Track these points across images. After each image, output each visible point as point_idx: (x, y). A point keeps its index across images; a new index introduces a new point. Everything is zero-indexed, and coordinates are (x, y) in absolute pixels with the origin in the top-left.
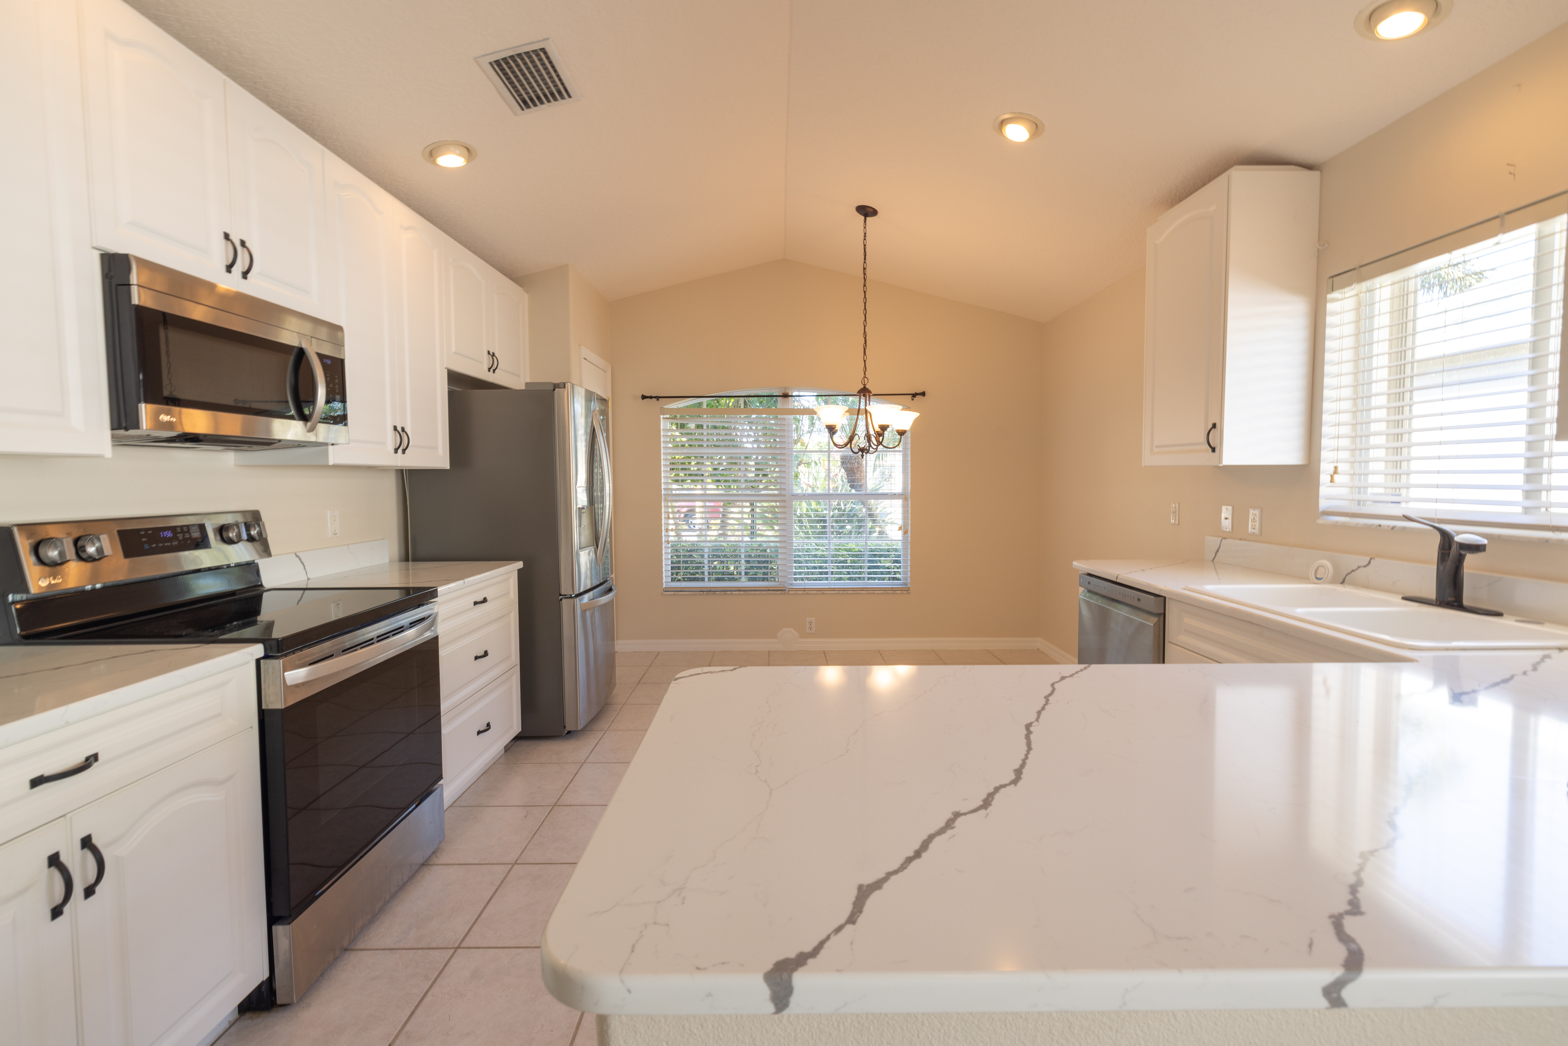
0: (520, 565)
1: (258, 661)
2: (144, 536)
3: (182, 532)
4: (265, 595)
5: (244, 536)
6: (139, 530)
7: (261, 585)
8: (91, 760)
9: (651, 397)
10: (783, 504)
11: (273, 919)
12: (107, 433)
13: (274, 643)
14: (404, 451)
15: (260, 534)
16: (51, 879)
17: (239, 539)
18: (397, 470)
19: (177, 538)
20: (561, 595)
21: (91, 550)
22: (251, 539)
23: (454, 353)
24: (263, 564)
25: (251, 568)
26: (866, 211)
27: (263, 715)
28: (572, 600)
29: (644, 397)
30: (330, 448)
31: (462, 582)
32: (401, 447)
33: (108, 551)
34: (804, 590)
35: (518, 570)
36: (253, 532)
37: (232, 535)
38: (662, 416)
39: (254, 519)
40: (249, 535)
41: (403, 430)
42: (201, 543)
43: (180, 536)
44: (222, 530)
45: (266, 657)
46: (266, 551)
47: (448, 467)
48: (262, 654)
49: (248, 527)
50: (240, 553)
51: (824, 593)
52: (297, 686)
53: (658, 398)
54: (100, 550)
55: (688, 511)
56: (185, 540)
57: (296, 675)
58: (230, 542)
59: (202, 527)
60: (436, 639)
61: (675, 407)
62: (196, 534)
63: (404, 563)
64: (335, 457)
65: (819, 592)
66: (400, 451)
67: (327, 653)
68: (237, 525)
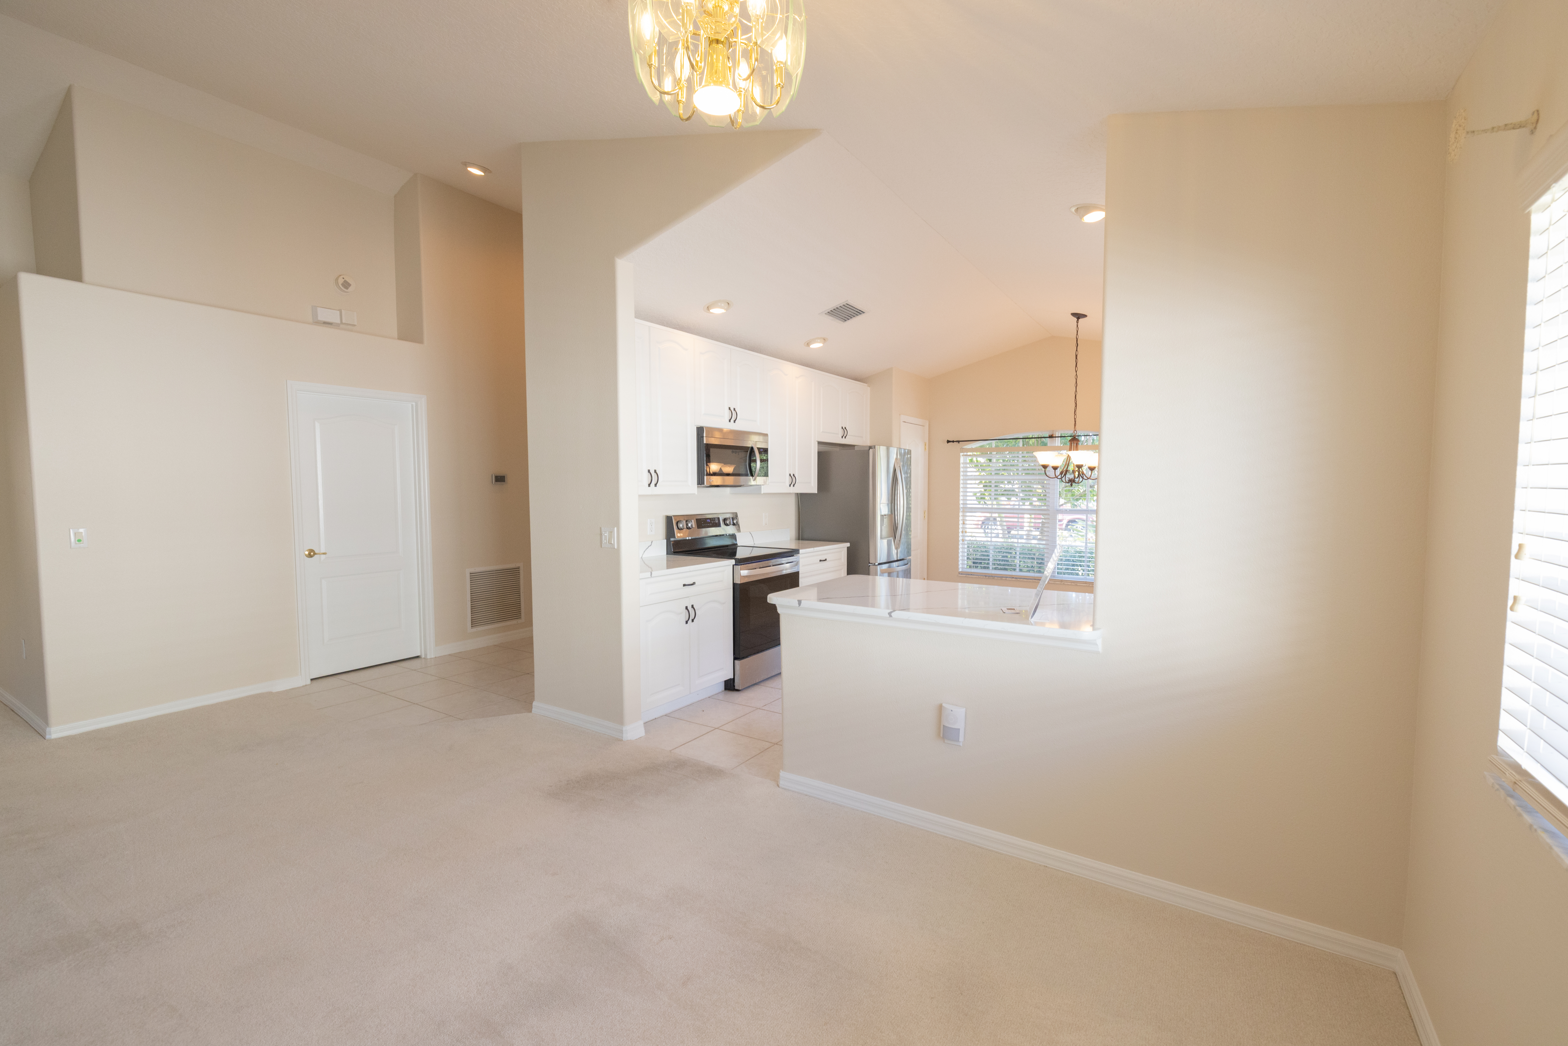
0: (848, 545)
1: (733, 565)
2: (703, 521)
3: (713, 520)
4: (738, 548)
5: (732, 523)
6: (701, 519)
7: (737, 544)
8: (694, 584)
9: (953, 442)
10: (1046, 517)
11: (735, 659)
12: (697, 486)
13: (738, 560)
14: (794, 485)
15: (737, 522)
16: (686, 612)
17: (730, 524)
18: (796, 494)
19: (711, 522)
20: (869, 563)
21: (690, 525)
22: (734, 524)
23: (823, 432)
24: (738, 535)
25: (733, 536)
26: (1078, 316)
27: (734, 585)
28: (875, 566)
29: (948, 442)
30: (762, 486)
31: (813, 549)
32: (793, 484)
33: (694, 526)
34: (1062, 581)
35: (847, 547)
36: (735, 522)
37: (728, 522)
38: (961, 454)
39: (735, 516)
40: (733, 522)
41: (794, 475)
42: (718, 525)
43: (712, 522)
44: (725, 520)
45: (735, 565)
46: (739, 530)
47: (817, 493)
48: (734, 564)
49: (733, 519)
50: (730, 530)
51: (1077, 585)
52: (744, 576)
53: (959, 442)
54: (692, 525)
55: (985, 520)
56: (714, 523)
57: (744, 573)
58: (727, 525)
59: (719, 518)
60: (798, 573)
61: (970, 447)
62: (717, 521)
63: (798, 541)
64: (764, 490)
65: (1073, 584)
66: (792, 485)
67: (754, 567)
68: (729, 518)
